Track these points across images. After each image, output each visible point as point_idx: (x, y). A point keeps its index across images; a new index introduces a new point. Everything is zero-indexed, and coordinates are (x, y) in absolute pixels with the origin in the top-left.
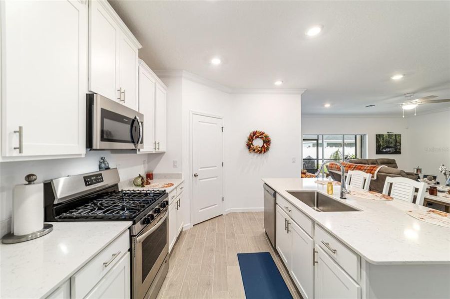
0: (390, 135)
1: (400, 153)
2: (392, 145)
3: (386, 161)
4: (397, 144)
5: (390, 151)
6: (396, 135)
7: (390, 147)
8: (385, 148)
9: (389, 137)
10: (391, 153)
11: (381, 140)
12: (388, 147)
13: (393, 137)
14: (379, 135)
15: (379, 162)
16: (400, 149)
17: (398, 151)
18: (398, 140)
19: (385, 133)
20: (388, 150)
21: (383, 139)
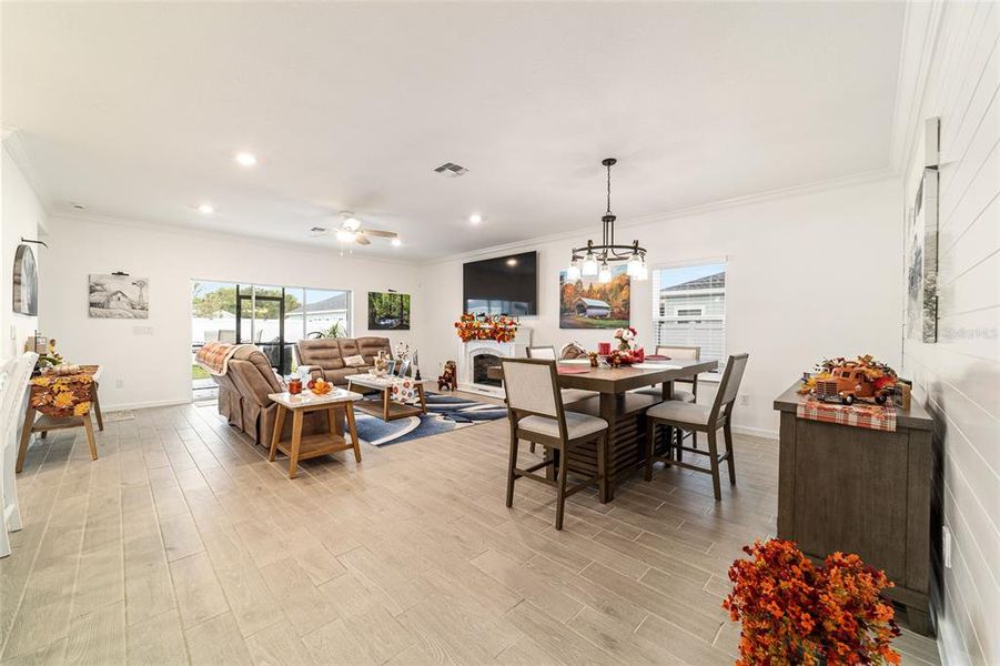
0: (392, 296)
1: (408, 328)
2: (396, 314)
3: (372, 341)
4: (405, 312)
5: (391, 324)
6: (402, 296)
7: (392, 318)
8: (384, 319)
9: (390, 299)
10: (395, 329)
11: (376, 304)
12: (389, 317)
13: (398, 299)
14: (374, 294)
15: (360, 343)
16: (408, 321)
17: (404, 325)
18: (405, 304)
19: (384, 291)
20: (389, 322)
21: (381, 302)
